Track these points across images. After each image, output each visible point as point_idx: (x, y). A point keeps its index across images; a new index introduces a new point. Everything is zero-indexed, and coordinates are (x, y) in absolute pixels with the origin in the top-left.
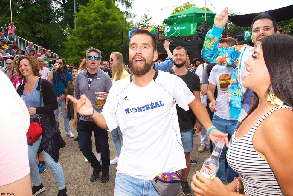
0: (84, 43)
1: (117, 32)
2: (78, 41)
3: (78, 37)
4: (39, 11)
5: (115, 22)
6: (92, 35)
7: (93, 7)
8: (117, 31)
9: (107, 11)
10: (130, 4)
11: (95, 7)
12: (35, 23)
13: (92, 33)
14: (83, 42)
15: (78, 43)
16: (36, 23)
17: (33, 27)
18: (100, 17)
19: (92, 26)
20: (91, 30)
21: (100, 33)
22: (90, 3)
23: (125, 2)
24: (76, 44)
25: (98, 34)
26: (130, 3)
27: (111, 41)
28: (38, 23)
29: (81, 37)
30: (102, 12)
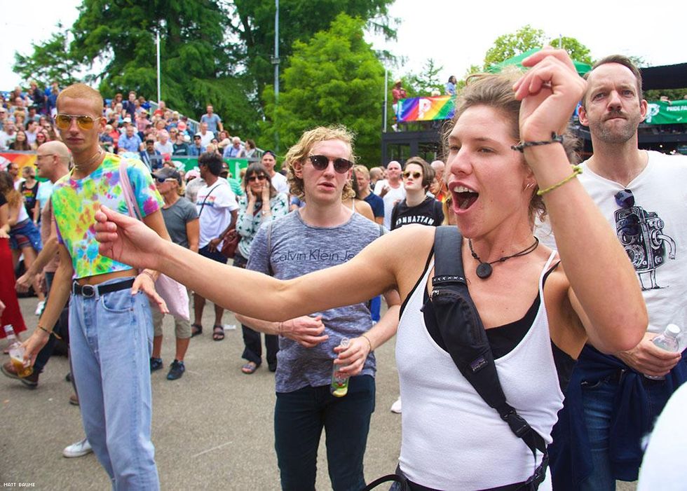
0: (302, 124)
1: (374, 103)
2: (292, 120)
3: (290, 112)
4: (200, 53)
5: (370, 81)
6: (320, 108)
7: (324, 49)
8: (373, 100)
9: (354, 57)
10: (395, 32)
11: (328, 49)
12: (191, 80)
13: (322, 103)
14: (301, 122)
15: (292, 123)
16: (195, 79)
17: (187, 88)
18: (340, 71)
19: (321, 89)
20: (319, 97)
21: (338, 104)
22: (317, 39)
23: (382, 29)
24: (288, 126)
25: (333, 106)
26: (393, 29)
27: (361, 120)
28: (198, 80)
29: (295, 111)
30: (344, 60)
